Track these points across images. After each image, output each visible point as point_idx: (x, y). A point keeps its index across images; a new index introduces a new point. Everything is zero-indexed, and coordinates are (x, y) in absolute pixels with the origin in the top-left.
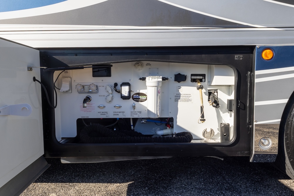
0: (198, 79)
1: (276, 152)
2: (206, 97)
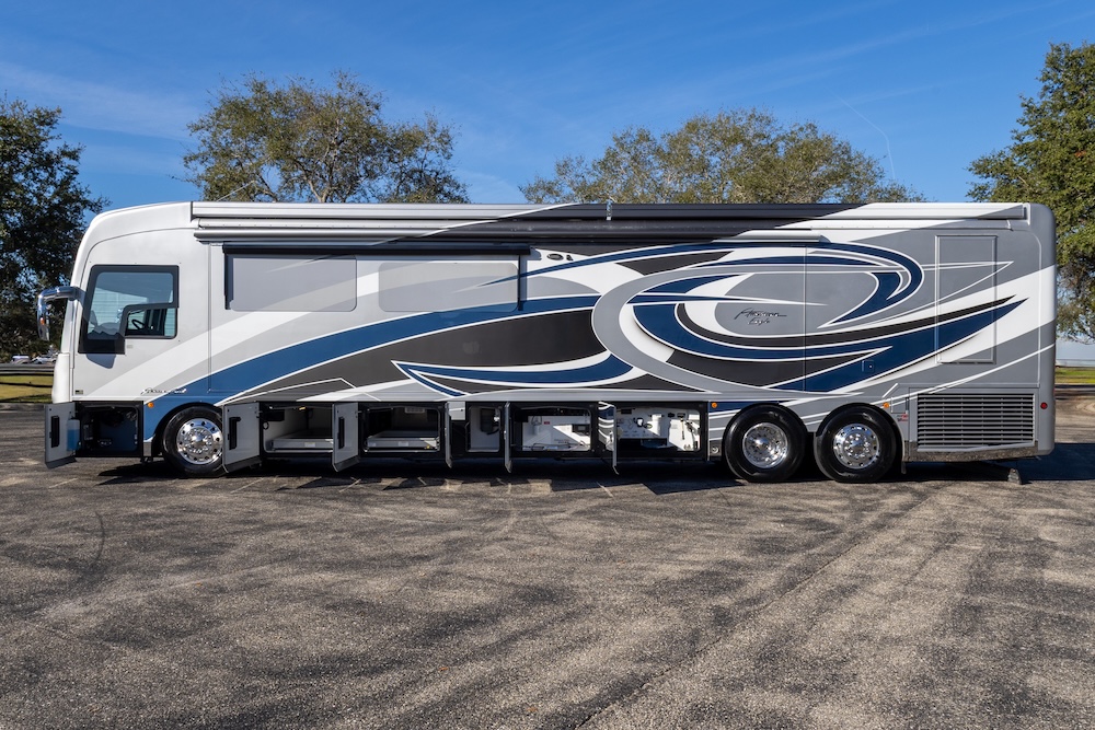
0: (681, 417)
1: (720, 454)
2: (686, 427)
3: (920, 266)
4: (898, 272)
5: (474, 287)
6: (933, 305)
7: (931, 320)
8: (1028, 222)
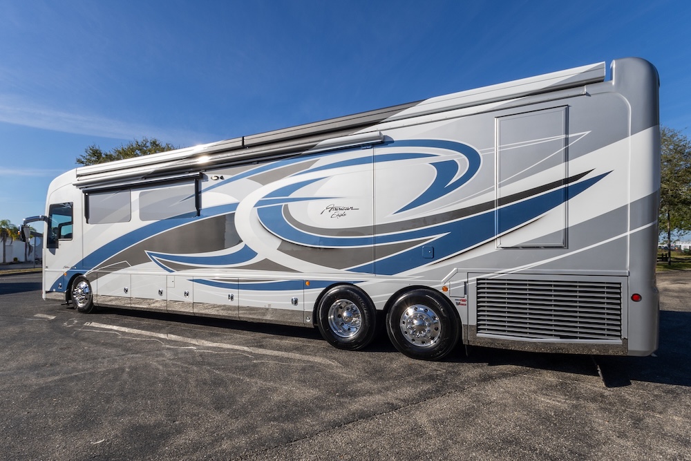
3: (478, 151)
4: (455, 160)
5: (178, 203)
6: (493, 189)
7: (490, 205)
8: (613, 82)
